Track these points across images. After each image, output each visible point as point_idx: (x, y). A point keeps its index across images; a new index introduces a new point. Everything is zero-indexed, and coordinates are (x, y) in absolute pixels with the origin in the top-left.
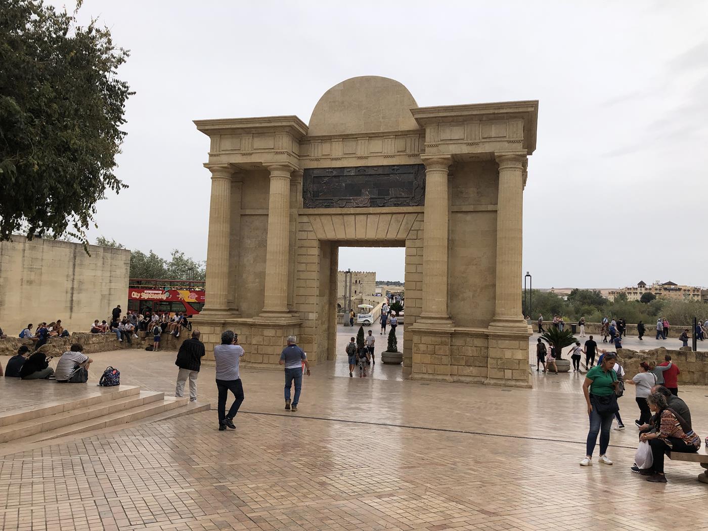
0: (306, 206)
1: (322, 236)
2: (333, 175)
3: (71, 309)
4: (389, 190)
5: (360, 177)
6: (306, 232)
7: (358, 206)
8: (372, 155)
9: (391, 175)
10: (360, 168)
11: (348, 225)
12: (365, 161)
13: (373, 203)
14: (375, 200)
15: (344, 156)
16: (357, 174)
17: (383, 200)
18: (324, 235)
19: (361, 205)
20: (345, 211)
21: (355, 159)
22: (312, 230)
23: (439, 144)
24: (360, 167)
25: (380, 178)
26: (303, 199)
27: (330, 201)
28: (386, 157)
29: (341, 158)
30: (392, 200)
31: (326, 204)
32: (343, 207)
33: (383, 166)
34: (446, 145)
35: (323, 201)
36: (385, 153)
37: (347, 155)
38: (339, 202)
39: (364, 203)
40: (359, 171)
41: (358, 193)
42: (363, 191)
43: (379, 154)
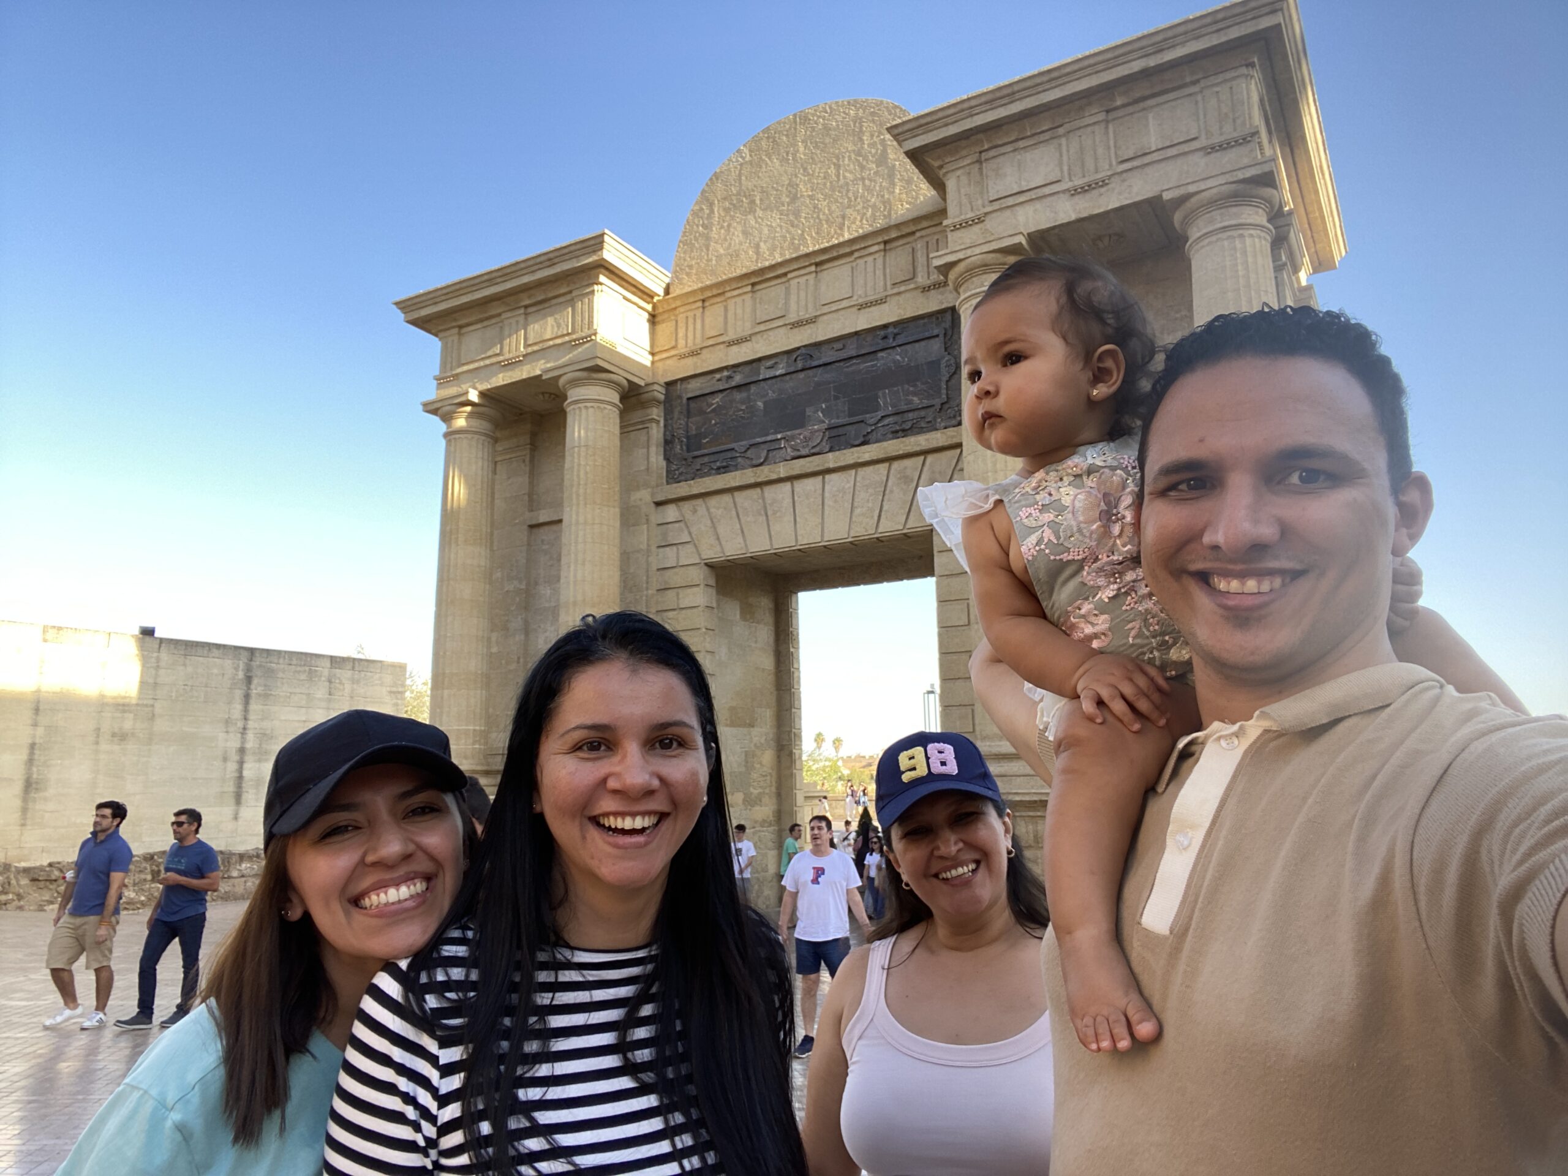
0: (672, 477)
1: (712, 553)
2: (733, 384)
3: (238, 797)
4: (877, 397)
5: (801, 375)
6: (675, 548)
7: (798, 454)
8: (826, 309)
9: (880, 354)
10: (798, 352)
11: (775, 513)
12: (809, 331)
13: (837, 439)
14: (841, 431)
15: (757, 330)
16: (792, 369)
17: (863, 425)
18: (718, 548)
19: (804, 452)
20: (765, 473)
21: (782, 330)
22: (689, 540)
23: (986, 214)
24: (798, 348)
25: (853, 368)
26: (664, 463)
27: (729, 455)
28: (862, 307)
29: (750, 336)
30: (886, 421)
31: (718, 464)
32: (761, 464)
33: (856, 333)
34: (1008, 213)
35: (713, 458)
36: (860, 296)
37: (765, 325)
38: (749, 454)
39: (811, 444)
40: (795, 360)
41: (799, 421)
42: (809, 411)
43: (845, 304)
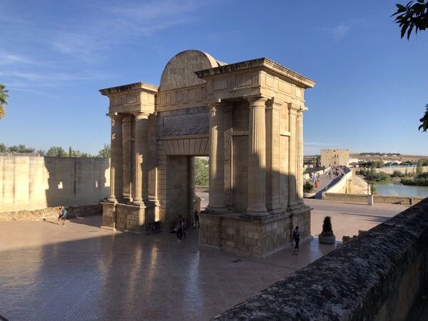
2: (173, 115)
3: (75, 192)
6: (161, 151)
8: (190, 101)
11: (180, 146)
12: (187, 105)
18: (169, 152)
20: (178, 137)
21: (182, 104)
22: (164, 149)
23: (214, 93)
24: (185, 109)
27: (171, 131)
28: (197, 102)
29: (176, 104)
31: (169, 133)
33: (196, 107)
34: (218, 94)
36: (197, 99)
37: (178, 102)
38: (175, 132)
43: (194, 100)
